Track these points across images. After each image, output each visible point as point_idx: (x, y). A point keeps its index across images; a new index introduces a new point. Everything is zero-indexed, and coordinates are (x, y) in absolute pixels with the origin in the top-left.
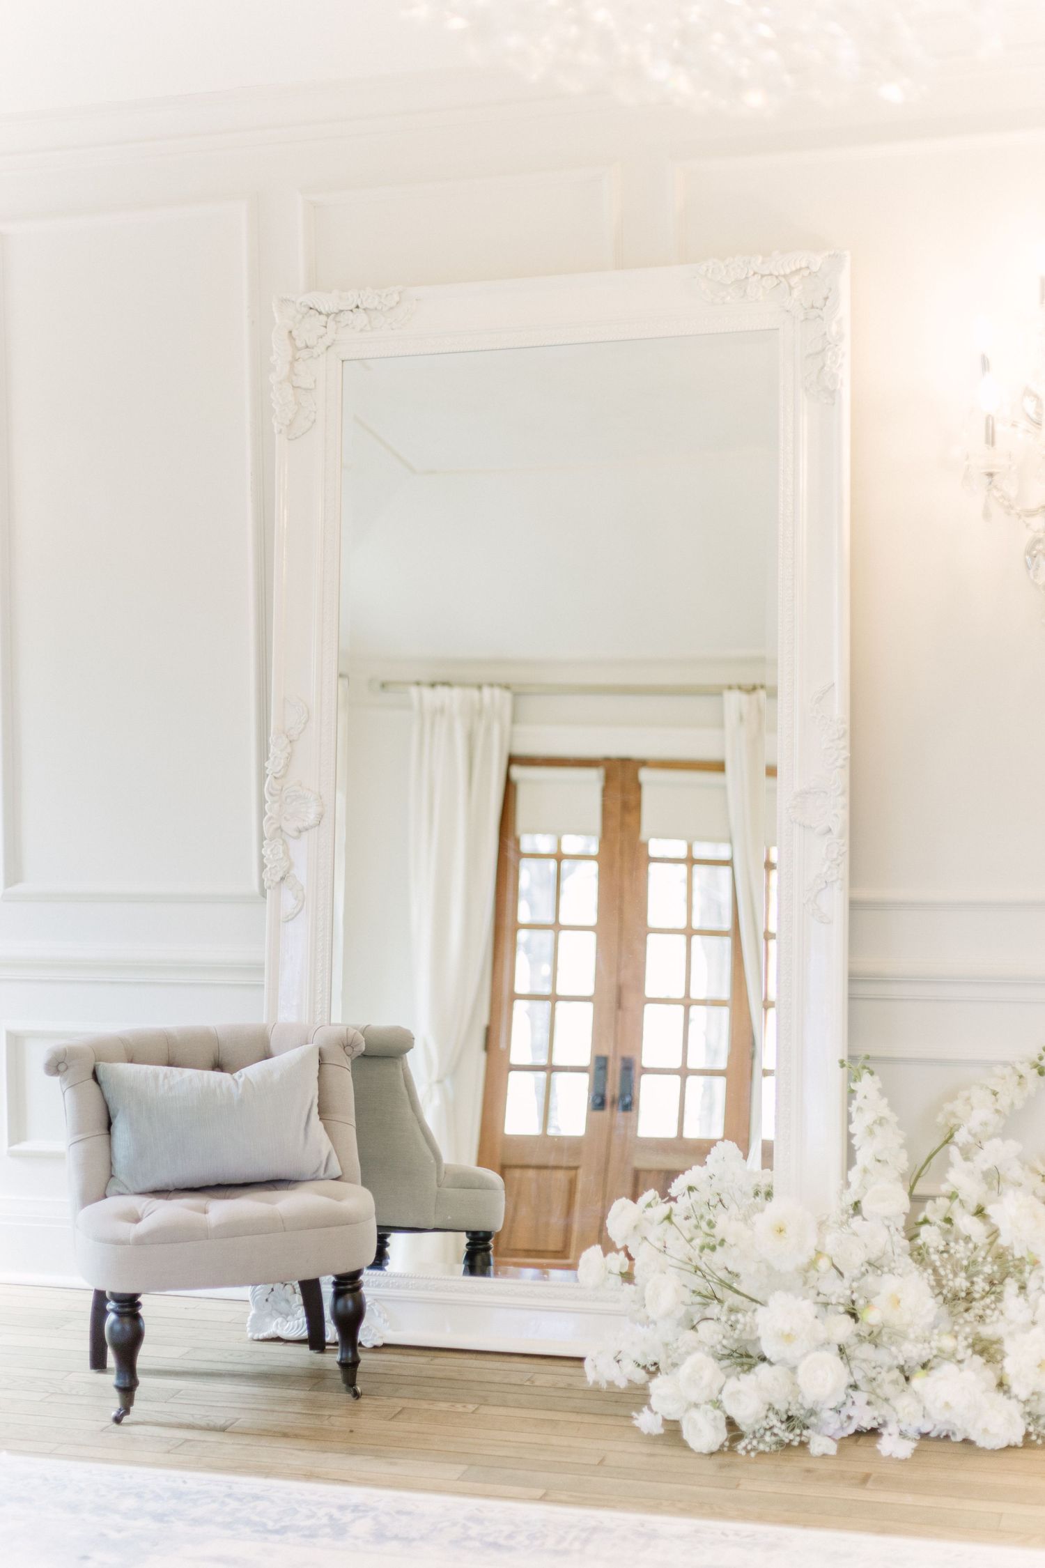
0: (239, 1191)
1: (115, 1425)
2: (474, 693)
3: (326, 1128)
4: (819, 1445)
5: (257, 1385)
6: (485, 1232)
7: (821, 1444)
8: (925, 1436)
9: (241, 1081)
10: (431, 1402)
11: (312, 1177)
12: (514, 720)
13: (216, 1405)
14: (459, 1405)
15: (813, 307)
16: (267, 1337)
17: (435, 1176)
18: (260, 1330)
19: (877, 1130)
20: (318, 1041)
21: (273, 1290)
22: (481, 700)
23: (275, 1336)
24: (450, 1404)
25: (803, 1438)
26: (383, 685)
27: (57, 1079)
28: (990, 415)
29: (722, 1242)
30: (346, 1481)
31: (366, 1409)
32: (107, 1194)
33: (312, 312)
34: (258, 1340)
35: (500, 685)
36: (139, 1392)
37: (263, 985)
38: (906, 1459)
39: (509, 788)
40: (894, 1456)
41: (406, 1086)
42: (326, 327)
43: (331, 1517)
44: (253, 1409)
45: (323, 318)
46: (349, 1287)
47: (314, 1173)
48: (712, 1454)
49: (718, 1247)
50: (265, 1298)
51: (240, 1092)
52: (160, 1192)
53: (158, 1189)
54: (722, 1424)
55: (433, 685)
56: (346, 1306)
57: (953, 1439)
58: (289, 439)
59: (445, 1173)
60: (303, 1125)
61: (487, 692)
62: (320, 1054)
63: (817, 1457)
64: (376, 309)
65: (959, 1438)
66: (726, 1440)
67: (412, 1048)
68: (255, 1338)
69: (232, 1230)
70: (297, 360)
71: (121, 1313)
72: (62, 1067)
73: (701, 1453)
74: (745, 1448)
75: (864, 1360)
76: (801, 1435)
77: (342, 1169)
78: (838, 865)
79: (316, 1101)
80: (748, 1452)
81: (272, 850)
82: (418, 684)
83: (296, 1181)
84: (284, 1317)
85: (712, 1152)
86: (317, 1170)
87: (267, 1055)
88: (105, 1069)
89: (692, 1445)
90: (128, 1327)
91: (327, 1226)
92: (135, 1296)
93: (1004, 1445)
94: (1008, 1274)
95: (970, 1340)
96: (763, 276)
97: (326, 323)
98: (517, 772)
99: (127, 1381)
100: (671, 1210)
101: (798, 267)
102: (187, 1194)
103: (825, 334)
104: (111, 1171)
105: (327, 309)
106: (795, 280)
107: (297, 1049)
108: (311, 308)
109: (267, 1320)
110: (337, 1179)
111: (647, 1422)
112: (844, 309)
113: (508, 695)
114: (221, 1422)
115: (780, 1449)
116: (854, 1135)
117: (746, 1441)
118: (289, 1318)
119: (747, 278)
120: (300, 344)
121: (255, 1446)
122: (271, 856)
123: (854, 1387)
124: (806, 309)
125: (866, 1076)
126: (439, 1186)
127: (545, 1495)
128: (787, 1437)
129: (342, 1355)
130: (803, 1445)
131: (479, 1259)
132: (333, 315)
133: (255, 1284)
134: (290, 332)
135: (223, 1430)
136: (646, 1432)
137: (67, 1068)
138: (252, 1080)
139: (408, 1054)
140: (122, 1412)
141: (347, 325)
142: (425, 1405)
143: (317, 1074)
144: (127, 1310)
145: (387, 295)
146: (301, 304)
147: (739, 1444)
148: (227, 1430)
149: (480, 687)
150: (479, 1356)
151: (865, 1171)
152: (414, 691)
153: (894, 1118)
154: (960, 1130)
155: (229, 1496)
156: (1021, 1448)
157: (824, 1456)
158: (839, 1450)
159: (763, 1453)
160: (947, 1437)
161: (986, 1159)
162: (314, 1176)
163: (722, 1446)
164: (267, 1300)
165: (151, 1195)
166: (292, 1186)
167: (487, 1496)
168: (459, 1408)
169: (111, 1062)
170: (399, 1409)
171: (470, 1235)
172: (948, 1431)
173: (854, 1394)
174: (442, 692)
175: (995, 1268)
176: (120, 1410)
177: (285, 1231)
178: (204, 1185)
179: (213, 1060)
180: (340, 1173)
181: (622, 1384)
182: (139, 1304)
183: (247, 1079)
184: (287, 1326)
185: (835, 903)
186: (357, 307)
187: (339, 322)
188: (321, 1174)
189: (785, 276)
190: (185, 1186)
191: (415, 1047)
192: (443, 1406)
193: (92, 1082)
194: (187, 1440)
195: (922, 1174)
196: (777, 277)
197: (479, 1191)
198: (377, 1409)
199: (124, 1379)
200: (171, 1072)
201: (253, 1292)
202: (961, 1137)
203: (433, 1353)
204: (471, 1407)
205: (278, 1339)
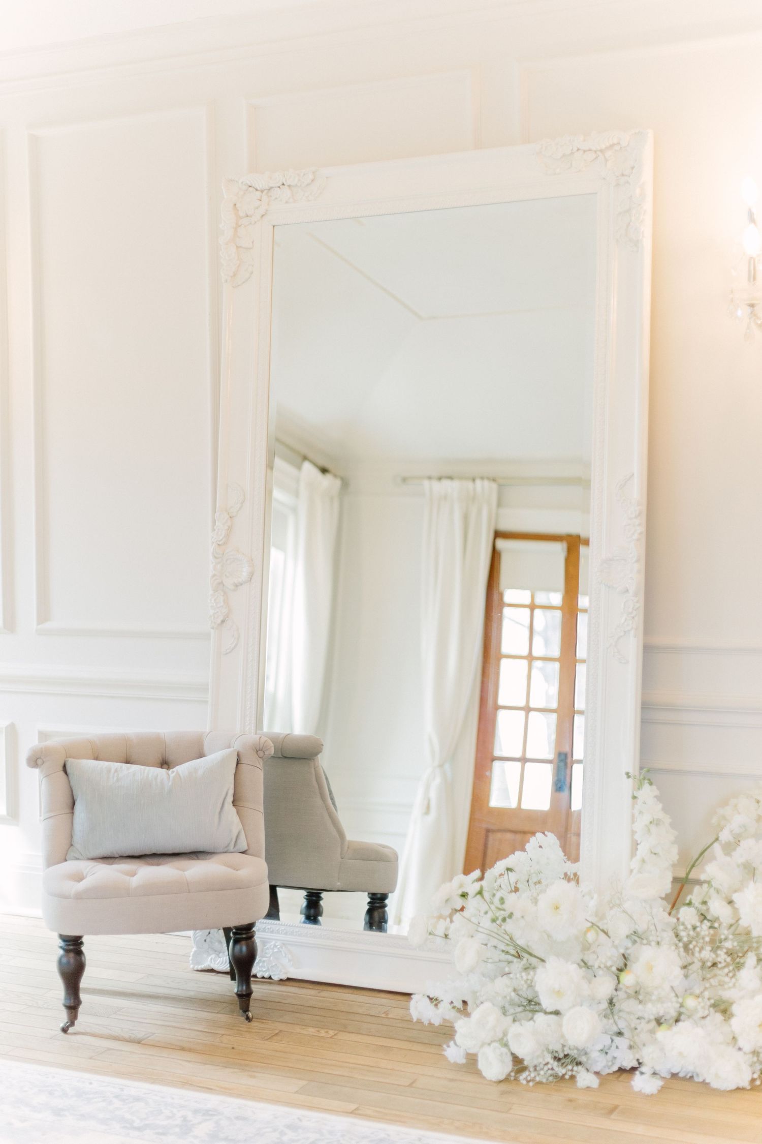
0: (169, 859)
1: (62, 1034)
2: (470, 485)
3: (238, 812)
4: (584, 1079)
5: (180, 1007)
6: (382, 894)
7: (585, 1079)
8: (674, 1076)
9: (172, 776)
10: (303, 1027)
11: (224, 851)
12: (499, 504)
13: (143, 1021)
14: (323, 1031)
15: (623, 175)
16: (204, 969)
17: (339, 849)
18: (199, 963)
19: (653, 828)
20: (237, 746)
21: (209, 933)
22: (474, 489)
23: (210, 968)
24: (317, 1029)
25: (574, 1073)
26: (404, 480)
27: (36, 771)
28: (751, 258)
29: (511, 916)
30: (211, 1089)
31: (253, 1030)
32: (67, 858)
33: (251, 189)
34: (198, 971)
35: (488, 479)
36: (81, 1009)
37: (208, 701)
38: (652, 1095)
39: (495, 556)
40: (643, 1091)
41: (317, 780)
42: (261, 200)
43: (185, 1119)
44: (168, 1026)
45: (258, 193)
46: (244, 936)
47: (226, 847)
48: (500, 1082)
49: (507, 919)
50: (204, 939)
51: (170, 784)
52: (107, 859)
53: (105, 856)
54: (509, 1059)
55: (440, 479)
56: (241, 950)
57: (696, 1079)
58: (233, 287)
59: (348, 848)
60: (218, 810)
61: (478, 482)
62: (238, 755)
63: (582, 1089)
64: (296, 185)
65: (701, 1080)
66: (512, 1071)
67: (321, 752)
68: (195, 969)
69: (149, 890)
70: (240, 226)
71: (67, 950)
72: (39, 762)
73: (491, 1081)
74: (526, 1079)
75: (629, 1013)
76: (572, 1070)
77: (248, 846)
78: (633, 618)
79: (231, 792)
80: (528, 1082)
81: (215, 600)
82: (430, 478)
83: (213, 853)
84: (216, 954)
85: (530, 841)
86: (228, 845)
87: (201, 755)
88: (72, 764)
89: (484, 1074)
90: (72, 961)
91: (222, 890)
92: (80, 937)
93: (734, 1087)
94: (750, 949)
95: (712, 1001)
96: (585, 151)
97: (261, 197)
98: (501, 544)
99: (72, 1001)
100: (482, 887)
101: (611, 143)
102: (129, 860)
103: (631, 196)
104: (71, 841)
105: (261, 186)
106: (608, 153)
107: (221, 752)
108: (250, 186)
109: (205, 956)
110: (243, 853)
111: (454, 1053)
112: (647, 175)
113: (494, 486)
114: (140, 1035)
115: (555, 1080)
116: (636, 832)
117: (527, 1073)
118: (221, 955)
119: (572, 153)
120: (241, 214)
121: (156, 1056)
122: (214, 604)
123: (620, 1034)
124: (618, 177)
125: (646, 786)
126: (342, 858)
127: (357, 1109)
128: (561, 1071)
129: (238, 988)
130: (573, 1077)
131: (376, 915)
132: (266, 191)
133: (195, 929)
134: (235, 205)
135: (139, 1042)
136: (452, 1061)
137: (43, 762)
138: (181, 775)
139: (319, 756)
140: (68, 1024)
141: (276, 198)
142: (297, 1029)
143: (234, 771)
144: (71, 947)
145: (304, 175)
146: (242, 183)
147: (521, 1075)
148: (143, 1042)
149: (474, 480)
150: (355, 992)
151: (643, 861)
152: (426, 483)
153: (667, 820)
154: (724, 830)
155: (117, 1097)
156: (748, 1090)
157: (588, 1088)
158: (601, 1084)
159: (540, 1083)
160: (692, 1077)
161: (740, 855)
162: (226, 850)
163: (509, 1075)
164: (205, 941)
165: (100, 860)
166: (209, 856)
167: (311, 1108)
168: (323, 1033)
169: (79, 759)
170: (277, 1032)
171: (370, 895)
172: (693, 1073)
173: (617, 1040)
174: (446, 483)
175: (735, 944)
176: (67, 1022)
177: (189, 892)
178: (143, 854)
179: (161, 758)
180: (246, 848)
181: (437, 1022)
182: (82, 943)
183: (178, 774)
184: (218, 961)
185: (632, 648)
186: (283, 184)
187: (271, 196)
188: (231, 848)
189: (601, 151)
190: (127, 854)
191: (323, 752)
192: (311, 1031)
193: (62, 773)
194: (109, 1049)
195: (696, 864)
196: (595, 152)
197: (375, 862)
198: (260, 1031)
199: (70, 1000)
200: (121, 767)
201: (194, 934)
202: (725, 836)
203: (321, 988)
204: (331, 1033)
205: (212, 971)
